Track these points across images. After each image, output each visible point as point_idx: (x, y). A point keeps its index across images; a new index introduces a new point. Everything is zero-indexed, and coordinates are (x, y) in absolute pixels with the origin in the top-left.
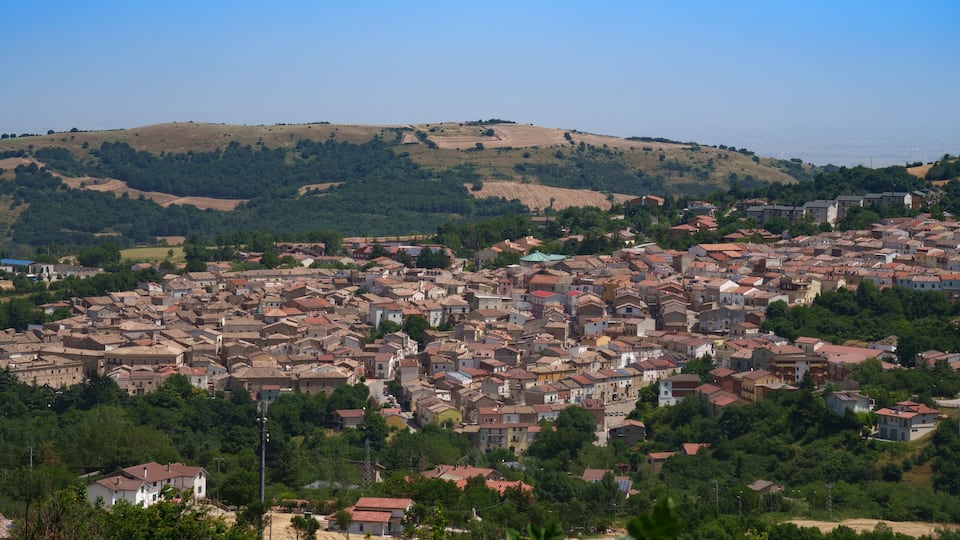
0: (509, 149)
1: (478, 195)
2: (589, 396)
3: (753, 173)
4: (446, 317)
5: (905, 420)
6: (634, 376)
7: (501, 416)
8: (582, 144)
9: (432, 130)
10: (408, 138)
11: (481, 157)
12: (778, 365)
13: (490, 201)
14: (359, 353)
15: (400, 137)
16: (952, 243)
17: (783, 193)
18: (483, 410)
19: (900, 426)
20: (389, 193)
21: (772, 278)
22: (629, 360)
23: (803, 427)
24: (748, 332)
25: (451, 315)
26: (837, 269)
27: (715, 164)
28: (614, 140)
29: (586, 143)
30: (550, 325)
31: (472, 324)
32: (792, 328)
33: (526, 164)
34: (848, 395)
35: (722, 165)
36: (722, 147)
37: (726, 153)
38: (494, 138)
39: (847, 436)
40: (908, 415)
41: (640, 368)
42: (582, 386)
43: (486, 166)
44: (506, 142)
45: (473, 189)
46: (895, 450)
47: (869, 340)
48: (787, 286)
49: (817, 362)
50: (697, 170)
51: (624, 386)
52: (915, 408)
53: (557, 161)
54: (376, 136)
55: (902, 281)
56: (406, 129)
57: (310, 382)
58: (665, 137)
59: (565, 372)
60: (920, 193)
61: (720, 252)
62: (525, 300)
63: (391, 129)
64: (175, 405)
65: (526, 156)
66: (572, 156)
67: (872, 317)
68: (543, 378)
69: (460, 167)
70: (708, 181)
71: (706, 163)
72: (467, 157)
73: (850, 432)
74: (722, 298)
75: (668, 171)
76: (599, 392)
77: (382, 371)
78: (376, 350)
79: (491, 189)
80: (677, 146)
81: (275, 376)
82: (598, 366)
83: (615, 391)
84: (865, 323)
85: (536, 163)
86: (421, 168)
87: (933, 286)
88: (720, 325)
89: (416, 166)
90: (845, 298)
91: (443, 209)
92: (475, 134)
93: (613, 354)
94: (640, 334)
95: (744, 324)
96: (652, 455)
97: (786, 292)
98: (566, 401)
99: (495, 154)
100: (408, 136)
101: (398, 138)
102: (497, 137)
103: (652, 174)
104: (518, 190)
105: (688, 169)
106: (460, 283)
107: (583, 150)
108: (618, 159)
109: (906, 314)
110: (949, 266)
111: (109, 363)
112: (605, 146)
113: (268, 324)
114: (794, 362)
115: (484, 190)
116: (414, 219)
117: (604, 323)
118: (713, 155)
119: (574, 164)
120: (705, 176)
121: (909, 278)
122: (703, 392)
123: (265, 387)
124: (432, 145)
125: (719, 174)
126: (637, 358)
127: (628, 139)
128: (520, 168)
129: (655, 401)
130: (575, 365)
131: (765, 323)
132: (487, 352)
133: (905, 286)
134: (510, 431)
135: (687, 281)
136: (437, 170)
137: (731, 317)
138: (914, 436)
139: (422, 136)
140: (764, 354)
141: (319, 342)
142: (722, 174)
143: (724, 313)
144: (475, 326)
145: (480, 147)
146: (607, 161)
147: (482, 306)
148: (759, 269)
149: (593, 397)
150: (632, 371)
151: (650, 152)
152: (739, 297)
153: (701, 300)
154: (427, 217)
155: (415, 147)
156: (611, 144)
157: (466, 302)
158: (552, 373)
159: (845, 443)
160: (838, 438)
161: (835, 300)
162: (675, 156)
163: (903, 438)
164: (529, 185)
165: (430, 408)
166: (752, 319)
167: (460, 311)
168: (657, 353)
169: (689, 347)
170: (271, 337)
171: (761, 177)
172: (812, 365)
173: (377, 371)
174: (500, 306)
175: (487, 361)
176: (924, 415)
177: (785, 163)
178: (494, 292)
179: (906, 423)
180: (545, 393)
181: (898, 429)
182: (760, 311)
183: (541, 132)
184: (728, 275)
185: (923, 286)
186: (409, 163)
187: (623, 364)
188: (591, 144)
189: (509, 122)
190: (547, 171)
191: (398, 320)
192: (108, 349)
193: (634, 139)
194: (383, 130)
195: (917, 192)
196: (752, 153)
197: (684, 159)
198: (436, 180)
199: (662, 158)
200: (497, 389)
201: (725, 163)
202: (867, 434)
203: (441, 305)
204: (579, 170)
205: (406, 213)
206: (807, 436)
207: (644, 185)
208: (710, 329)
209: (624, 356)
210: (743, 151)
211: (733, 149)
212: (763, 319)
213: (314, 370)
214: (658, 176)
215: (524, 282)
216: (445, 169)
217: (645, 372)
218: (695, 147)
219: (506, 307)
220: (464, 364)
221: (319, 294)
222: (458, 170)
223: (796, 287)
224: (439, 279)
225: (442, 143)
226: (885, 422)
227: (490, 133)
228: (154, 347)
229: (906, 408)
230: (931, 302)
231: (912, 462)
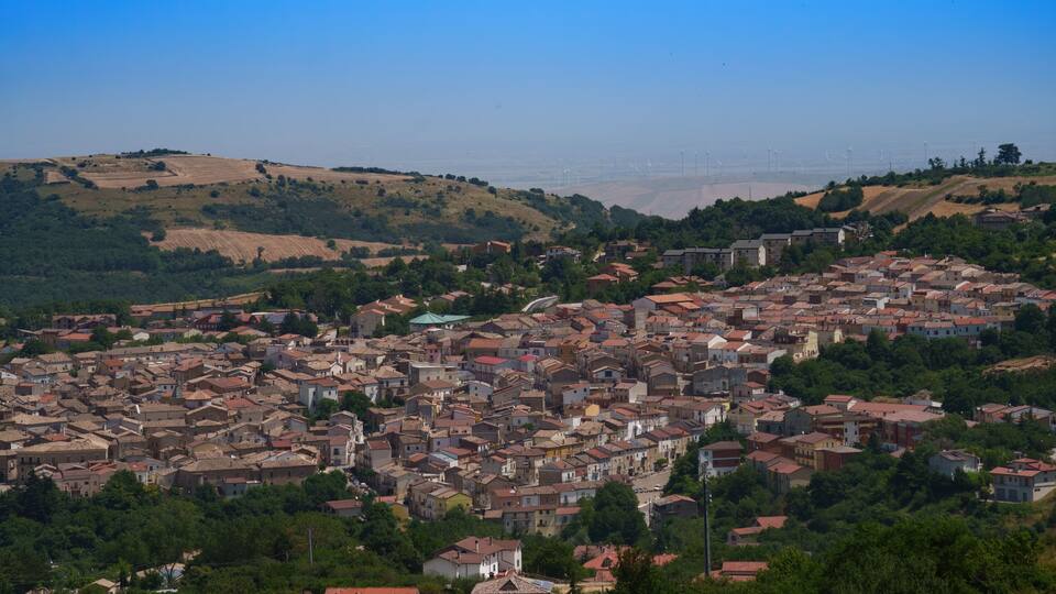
0: (191, 186)
1: (163, 246)
2: (606, 472)
3: (492, 208)
4: (383, 391)
5: (1027, 479)
6: (650, 447)
7: (520, 498)
8: (281, 177)
9: (82, 165)
10: (52, 176)
11: (156, 198)
12: (825, 427)
13: (181, 254)
14: (311, 437)
15: (40, 176)
16: (948, 284)
17: (656, 233)
18: (499, 493)
19: (1021, 485)
20: (44, 248)
21: (763, 331)
22: (635, 429)
23: (909, 492)
24: (755, 392)
25: (389, 390)
26: (829, 317)
27: (446, 198)
28: (319, 172)
29: (286, 176)
30: (524, 395)
31: (427, 398)
32: (803, 386)
33: (215, 205)
34: (954, 454)
35: (455, 199)
36: (449, 177)
37: (456, 184)
38: (166, 173)
39: (962, 499)
40: (1031, 473)
41: (654, 438)
42: (599, 460)
43: (164, 210)
44: (184, 178)
45: (153, 240)
46: (1021, 512)
47: (897, 396)
48: (781, 339)
49: (864, 422)
50: (425, 206)
51: (639, 459)
52: (1036, 465)
53: (253, 200)
54: (7, 174)
55: (913, 328)
56: (45, 164)
57: (274, 472)
58: (379, 167)
59: (573, 446)
60: (851, 229)
61: (674, 303)
62: (463, 369)
63: (27, 165)
64: (127, 505)
65: (214, 195)
66: (271, 193)
67: (889, 370)
68: (551, 453)
69: (131, 211)
70: (441, 220)
71: (435, 197)
72: (138, 198)
73: (966, 494)
74: (711, 356)
75: (390, 209)
76: (615, 466)
77: (338, 457)
78: (324, 433)
79: (177, 238)
80: (396, 177)
81: (234, 467)
82: (605, 438)
83: (631, 464)
84: (882, 377)
85: (226, 203)
86: (78, 215)
87: (948, 333)
88: (715, 386)
89: (73, 213)
90: (855, 349)
91: (119, 266)
92: (139, 168)
93: (619, 424)
94: (632, 401)
95: (749, 384)
96: (737, 530)
97: (783, 346)
98: (583, 479)
99: (174, 194)
100: (50, 173)
101: (38, 176)
102: (170, 171)
103: (373, 213)
104: (213, 239)
105: (415, 205)
106: (378, 352)
107: (283, 185)
108: (327, 195)
109: (927, 365)
110: (952, 311)
111: (23, 463)
112: (309, 179)
113: (191, 409)
114: (842, 423)
115: (167, 240)
116: (84, 279)
117: (585, 390)
118: (443, 187)
119: (275, 203)
120: (436, 213)
121: (921, 324)
122: (757, 459)
123: (229, 481)
124: (89, 184)
125: (453, 210)
126: (644, 427)
127: (334, 170)
128: (209, 211)
129: (694, 473)
130: (582, 437)
131: (771, 382)
132: (465, 428)
133: (917, 333)
134: (537, 513)
135: (662, 338)
136: (101, 216)
137: (729, 377)
138: (1038, 496)
139: (72, 173)
140: (799, 416)
141: (257, 427)
142: (455, 210)
143: (722, 372)
144: (430, 400)
145: (152, 185)
146: (314, 198)
147: (422, 378)
148: (736, 320)
149: (610, 473)
150: (646, 442)
151: (365, 186)
152: (731, 354)
153: (685, 359)
154: (103, 277)
155: (65, 187)
156: (317, 177)
157: (401, 375)
158: (561, 448)
159: (962, 507)
160: (952, 502)
161: (845, 352)
162: (397, 189)
163: (1025, 499)
164: (225, 232)
165: (433, 494)
166: (756, 377)
167: (398, 384)
168: (664, 421)
169: (696, 413)
170: (199, 424)
171: (502, 213)
172: (862, 425)
173: (333, 457)
174: (443, 376)
175: (468, 439)
176: (1046, 472)
177: (521, 194)
178: (431, 360)
179: (1028, 482)
180: (562, 471)
181: (1018, 489)
182: (762, 368)
183: (224, 164)
184: (697, 329)
185: (936, 333)
186: (62, 208)
187: (630, 435)
188: (293, 177)
189: (178, 152)
190: (244, 213)
191: (334, 396)
192: (14, 447)
193: (342, 169)
194: (16, 166)
195: (848, 227)
196: (486, 184)
197: (408, 193)
198: (101, 229)
199: (381, 192)
200: (501, 469)
201: (457, 197)
202: (985, 495)
203: (376, 378)
204: (282, 210)
205: (72, 273)
206: (913, 501)
207: (364, 227)
208: (706, 392)
209: (631, 426)
210: (475, 181)
211: (462, 179)
212: (769, 378)
213: (272, 459)
214: (380, 215)
215: (452, 347)
216: (112, 215)
217: (660, 443)
218: (418, 179)
219: (450, 377)
220: (439, 443)
221: (220, 372)
222: (130, 216)
223: (793, 340)
224: (352, 349)
225: (101, 182)
226: (1002, 482)
227: (160, 167)
228: (73, 442)
229: (1024, 466)
230: (951, 350)
231: (1044, 524)
